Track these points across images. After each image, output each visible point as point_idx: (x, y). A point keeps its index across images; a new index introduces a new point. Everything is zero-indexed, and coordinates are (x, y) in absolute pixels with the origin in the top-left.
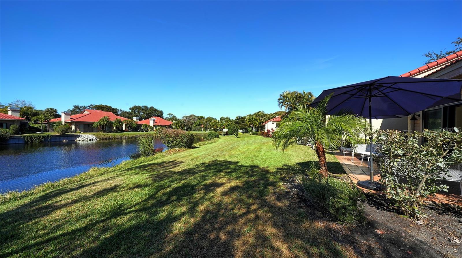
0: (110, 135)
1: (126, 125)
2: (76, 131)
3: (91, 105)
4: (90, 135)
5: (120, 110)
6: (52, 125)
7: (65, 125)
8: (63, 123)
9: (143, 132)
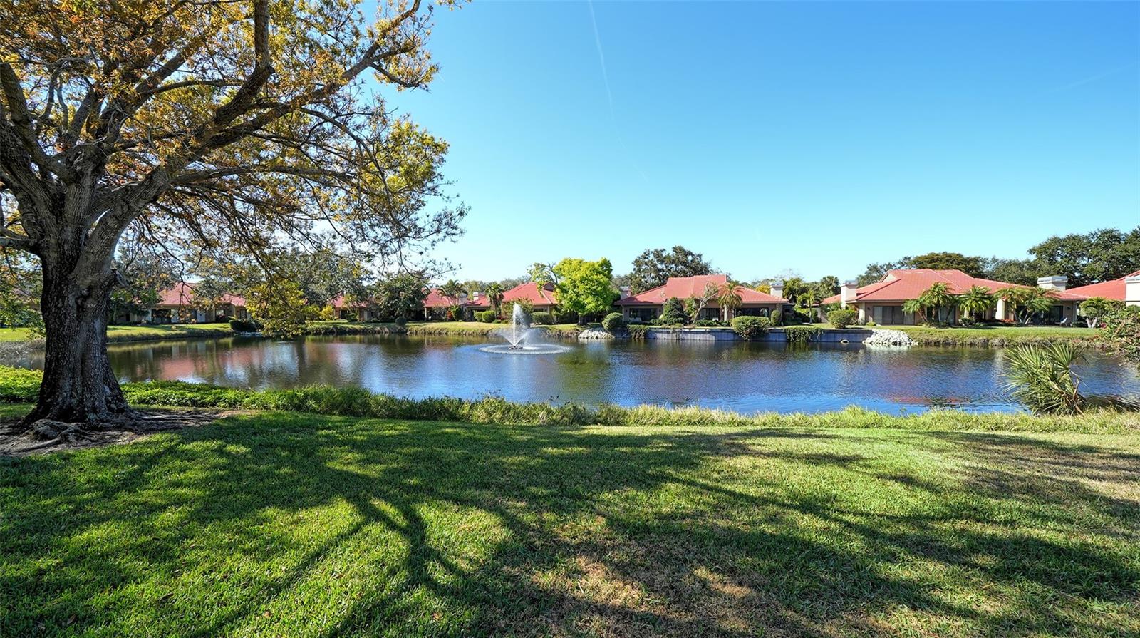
0: (950, 332)
1: (1007, 305)
2: (866, 321)
3: (906, 258)
4: (896, 332)
5: (990, 259)
6: (825, 309)
7: (847, 308)
8: (844, 305)
9: (1086, 326)
